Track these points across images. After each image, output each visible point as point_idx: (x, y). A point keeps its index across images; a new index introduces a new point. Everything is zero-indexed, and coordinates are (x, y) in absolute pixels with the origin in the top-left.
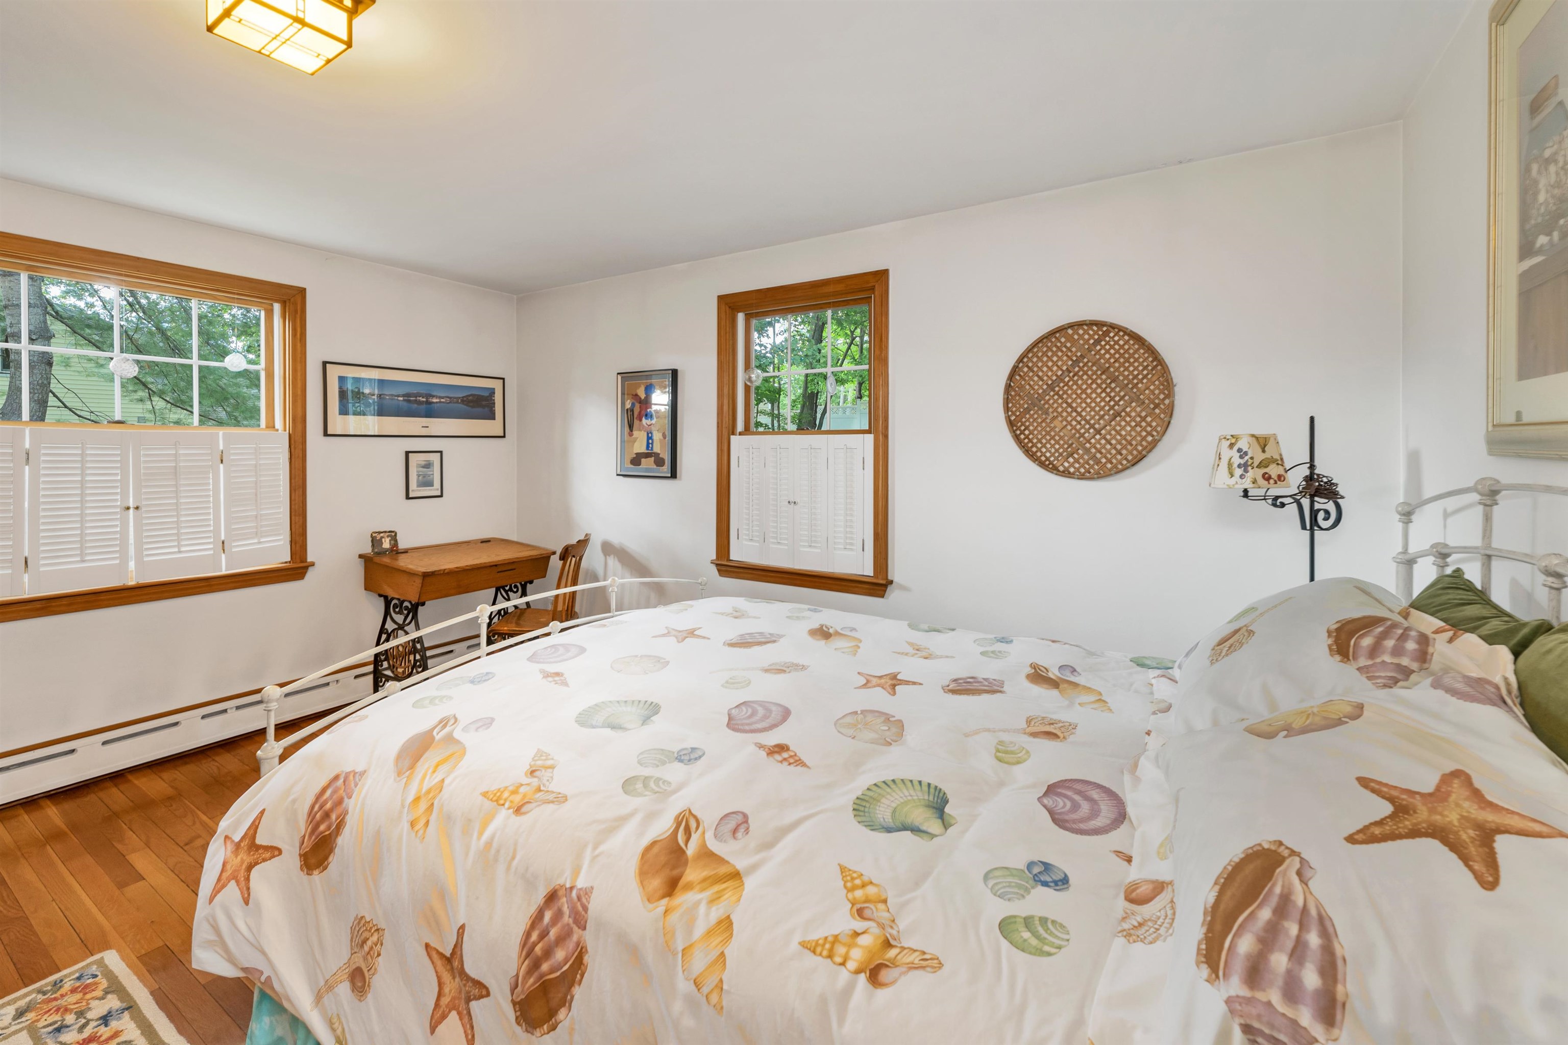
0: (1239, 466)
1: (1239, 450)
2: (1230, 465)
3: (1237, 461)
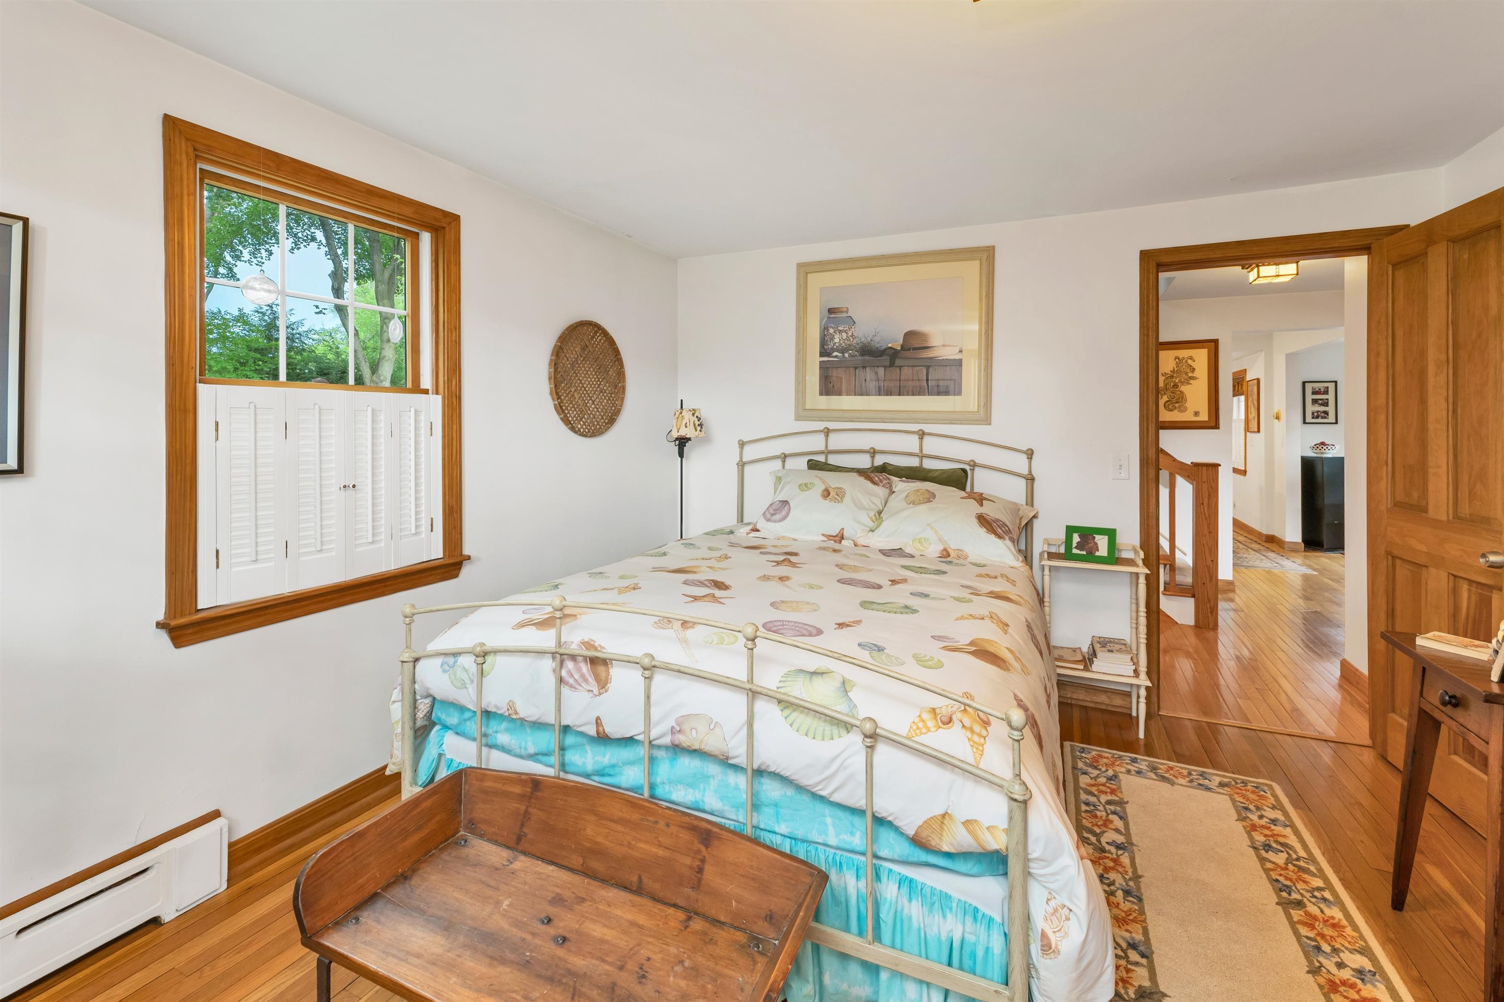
0: (699, 425)
1: (697, 417)
2: (694, 425)
3: (697, 423)
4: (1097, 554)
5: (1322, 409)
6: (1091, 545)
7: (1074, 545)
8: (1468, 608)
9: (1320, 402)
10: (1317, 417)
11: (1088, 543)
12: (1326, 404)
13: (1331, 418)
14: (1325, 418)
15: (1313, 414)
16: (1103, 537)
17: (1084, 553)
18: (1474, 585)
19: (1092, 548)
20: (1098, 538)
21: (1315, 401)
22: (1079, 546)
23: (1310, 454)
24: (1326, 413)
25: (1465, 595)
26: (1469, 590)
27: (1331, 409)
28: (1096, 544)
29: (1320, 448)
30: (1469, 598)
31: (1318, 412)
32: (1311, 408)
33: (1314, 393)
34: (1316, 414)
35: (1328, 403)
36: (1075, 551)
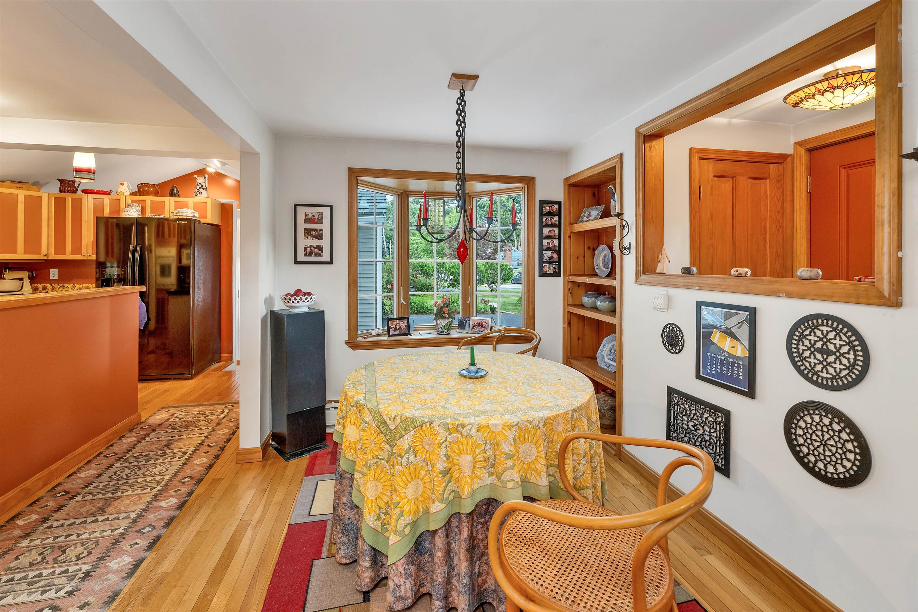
5: (316, 242)
9: (314, 233)
10: (310, 254)
12: (319, 237)
13: (326, 257)
14: (319, 255)
15: (305, 249)
21: (307, 232)
23: (279, 306)
24: (320, 248)
27: (325, 243)
29: (293, 299)
31: (311, 246)
32: (303, 242)
33: (307, 221)
34: (308, 250)
35: (322, 234)
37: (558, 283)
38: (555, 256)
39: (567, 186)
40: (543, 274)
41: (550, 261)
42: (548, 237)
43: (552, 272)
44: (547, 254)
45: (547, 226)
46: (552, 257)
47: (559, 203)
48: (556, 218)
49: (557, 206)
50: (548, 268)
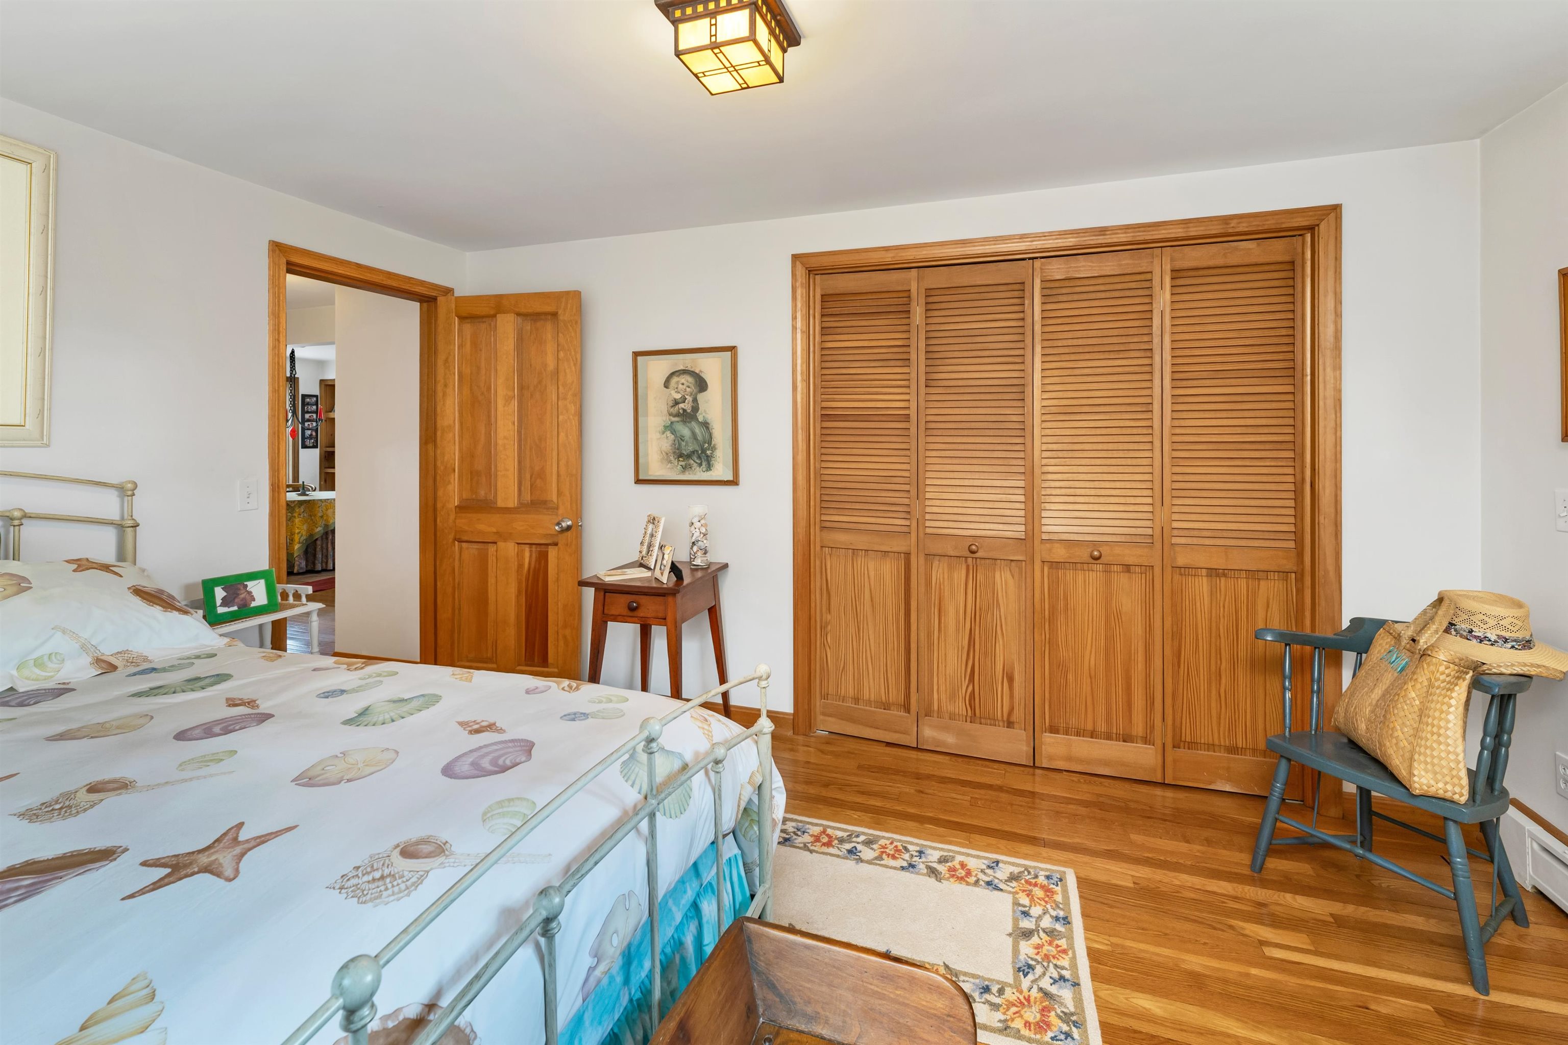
4: (253, 604)
6: (242, 596)
7: (219, 601)
8: (530, 564)
11: (238, 595)
16: (258, 581)
17: (235, 608)
18: (534, 546)
19: (244, 599)
20: (250, 584)
22: (226, 602)
25: (527, 554)
26: (531, 551)
28: (250, 593)
30: (531, 556)
36: (221, 610)
37: (316, 452)
38: (314, 434)
39: (323, 386)
40: (304, 446)
41: (311, 437)
42: (308, 420)
43: (311, 445)
44: (308, 433)
45: (308, 412)
46: (311, 435)
47: (316, 396)
48: (314, 407)
49: (315, 399)
50: (308, 442)
